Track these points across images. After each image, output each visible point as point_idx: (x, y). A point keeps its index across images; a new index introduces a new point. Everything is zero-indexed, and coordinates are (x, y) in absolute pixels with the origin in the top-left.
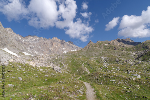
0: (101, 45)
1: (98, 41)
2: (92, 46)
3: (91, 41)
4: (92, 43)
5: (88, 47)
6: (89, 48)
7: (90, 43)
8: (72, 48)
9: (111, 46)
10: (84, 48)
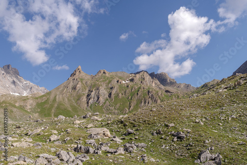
0: (110, 82)
1: (100, 71)
2: (84, 82)
3: (80, 67)
4: (83, 74)
5: (71, 84)
6: (74, 88)
7: (77, 73)
8: (13, 86)
9: (140, 88)
10: (58, 88)
